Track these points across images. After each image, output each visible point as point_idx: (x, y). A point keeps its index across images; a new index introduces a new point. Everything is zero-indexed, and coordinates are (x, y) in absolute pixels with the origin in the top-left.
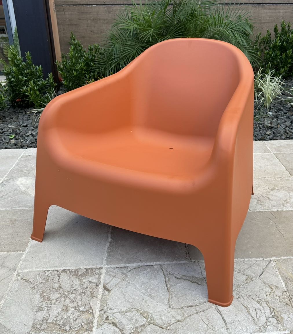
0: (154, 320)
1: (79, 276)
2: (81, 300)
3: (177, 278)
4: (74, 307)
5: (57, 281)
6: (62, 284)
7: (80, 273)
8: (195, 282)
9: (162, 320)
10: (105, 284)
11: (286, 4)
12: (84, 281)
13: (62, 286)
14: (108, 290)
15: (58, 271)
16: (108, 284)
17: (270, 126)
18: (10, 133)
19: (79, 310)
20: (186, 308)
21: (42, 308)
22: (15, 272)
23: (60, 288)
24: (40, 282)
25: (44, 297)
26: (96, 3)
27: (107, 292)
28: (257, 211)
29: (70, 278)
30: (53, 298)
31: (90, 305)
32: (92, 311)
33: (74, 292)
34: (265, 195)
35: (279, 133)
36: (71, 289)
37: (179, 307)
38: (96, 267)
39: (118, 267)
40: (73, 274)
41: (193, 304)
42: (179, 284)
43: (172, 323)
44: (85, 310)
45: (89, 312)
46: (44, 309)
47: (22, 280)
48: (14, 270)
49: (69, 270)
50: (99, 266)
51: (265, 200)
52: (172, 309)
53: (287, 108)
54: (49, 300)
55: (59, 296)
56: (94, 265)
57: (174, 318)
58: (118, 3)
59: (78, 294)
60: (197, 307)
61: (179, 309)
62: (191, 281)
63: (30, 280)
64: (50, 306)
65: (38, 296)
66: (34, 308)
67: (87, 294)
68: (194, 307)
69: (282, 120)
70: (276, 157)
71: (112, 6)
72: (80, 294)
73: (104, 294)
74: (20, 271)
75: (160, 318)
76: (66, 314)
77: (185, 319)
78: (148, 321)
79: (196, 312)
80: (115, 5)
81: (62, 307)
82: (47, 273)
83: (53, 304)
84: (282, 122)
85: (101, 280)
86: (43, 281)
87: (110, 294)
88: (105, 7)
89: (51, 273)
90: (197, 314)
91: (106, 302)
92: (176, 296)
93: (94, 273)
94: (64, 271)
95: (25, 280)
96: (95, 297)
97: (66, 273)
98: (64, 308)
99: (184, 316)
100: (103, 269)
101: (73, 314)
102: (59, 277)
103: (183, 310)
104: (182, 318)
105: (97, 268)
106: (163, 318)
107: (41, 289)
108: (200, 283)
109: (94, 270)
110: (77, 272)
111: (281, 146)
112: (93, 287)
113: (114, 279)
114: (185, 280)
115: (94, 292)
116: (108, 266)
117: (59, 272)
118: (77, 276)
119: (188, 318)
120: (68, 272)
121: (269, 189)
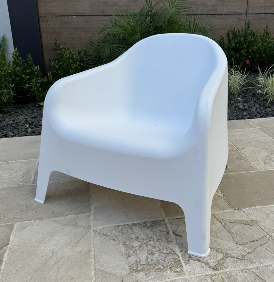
0: (229, 254)
1: (149, 227)
2: (161, 245)
3: (231, 222)
4: (157, 251)
5: (132, 233)
6: (137, 234)
7: (148, 225)
8: (247, 224)
9: (236, 254)
10: (174, 232)
11: (233, 15)
12: (155, 230)
13: (139, 236)
14: (179, 236)
15: (128, 225)
16: (176, 231)
17: (244, 109)
18: (24, 124)
19: (163, 253)
20: (250, 243)
21: (130, 254)
22: (90, 230)
23: (138, 237)
24: (117, 235)
25: (127, 246)
26: (76, 15)
27: (179, 237)
28: (268, 170)
29: (142, 229)
30: (136, 246)
31: (170, 248)
32: (175, 252)
33: (151, 240)
34: (268, 158)
35: (253, 114)
36: (147, 237)
37: (244, 243)
38: (159, 219)
39: (178, 218)
40: (143, 226)
41: (254, 240)
42: (235, 227)
43: (245, 255)
44: (168, 252)
45: (172, 253)
46: (132, 255)
47: (101, 235)
48: (89, 228)
49: (137, 223)
50: (161, 219)
51: (270, 161)
52: (239, 245)
53: (251, 95)
54: (133, 248)
55: (140, 244)
56: (156, 218)
57: (244, 251)
58: (95, 14)
59: (155, 240)
60: (258, 241)
61: (245, 244)
62: (244, 224)
63: (108, 234)
64: (136, 252)
65: (121, 245)
66: (123, 255)
67: (163, 240)
68: (256, 242)
69: (251, 104)
70: (261, 131)
71: (90, 17)
72: (157, 241)
73: (177, 239)
74: (95, 228)
75: (233, 252)
76: (153, 257)
77: (253, 251)
78: (225, 255)
79: (259, 245)
80: (92, 16)
81: (147, 252)
82: (120, 228)
83: (138, 251)
84: (252, 105)
85: (169, 229)
86: (120, 234)
87: (183, 238)
88: (84, 18)
89: (123, 227)
90: (261, 246)
91: (182, 245)
92: (237, 236)
93: (160, 224)
94: (133, 225)
95: (103, 234)
96: (171, 241)
97: (136, 225)
98: (150, 252)
99: (251, 249)
100: (166, 220)
101: (160, 256)
102: (132, 229)
103: (248, 244)
104: (251, 251)
105: (161, 220)
106: (236, 252)
107: (121, 240)
108: (251, 224)
109: (159, 222)
110: (145, 224)
111: (261, 122)
112: (165, 234)
113: (179, 227)
114: (238, 223)
115: (168, 238)
116: (169, 218)
117: (130, 226)
118: (147, 227)
119: (255, 250)
120: (137, 225)
121: (268, 153)
